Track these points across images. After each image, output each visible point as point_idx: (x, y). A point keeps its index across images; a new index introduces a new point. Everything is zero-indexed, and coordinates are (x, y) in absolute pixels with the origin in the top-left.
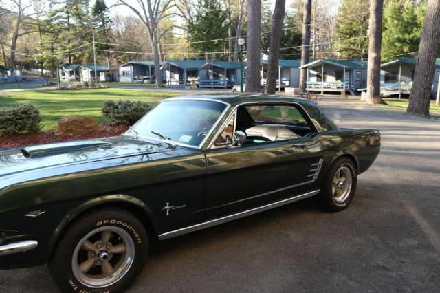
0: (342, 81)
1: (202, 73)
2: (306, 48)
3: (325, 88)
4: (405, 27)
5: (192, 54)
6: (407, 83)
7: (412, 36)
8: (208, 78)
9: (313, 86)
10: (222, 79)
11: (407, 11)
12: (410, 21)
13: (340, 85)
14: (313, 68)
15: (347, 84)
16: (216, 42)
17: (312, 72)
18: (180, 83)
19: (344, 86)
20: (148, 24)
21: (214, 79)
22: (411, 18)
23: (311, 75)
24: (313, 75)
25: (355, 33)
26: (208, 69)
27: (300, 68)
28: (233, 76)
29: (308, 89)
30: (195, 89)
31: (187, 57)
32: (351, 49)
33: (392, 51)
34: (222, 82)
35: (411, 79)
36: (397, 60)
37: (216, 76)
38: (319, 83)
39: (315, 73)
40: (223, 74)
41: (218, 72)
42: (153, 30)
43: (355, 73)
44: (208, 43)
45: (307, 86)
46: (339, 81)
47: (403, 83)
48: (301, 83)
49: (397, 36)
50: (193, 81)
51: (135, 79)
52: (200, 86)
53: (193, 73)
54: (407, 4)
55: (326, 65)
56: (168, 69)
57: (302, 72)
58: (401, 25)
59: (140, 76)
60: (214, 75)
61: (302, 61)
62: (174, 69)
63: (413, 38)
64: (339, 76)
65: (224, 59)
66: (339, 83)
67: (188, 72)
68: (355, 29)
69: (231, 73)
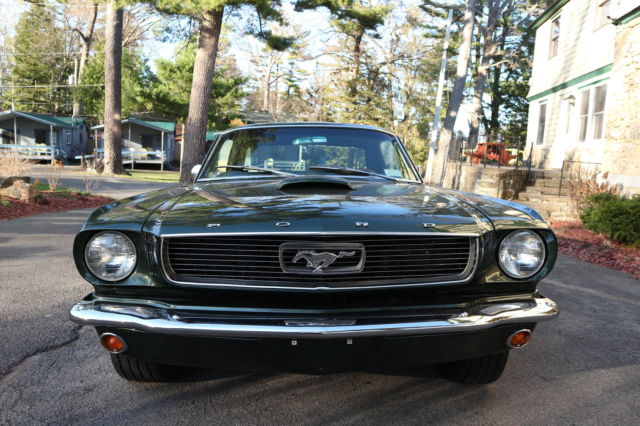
0: (48, 144)
3: (20, 153)
6: (137, 149)
13: (44, 150)
15: (55, 148)
19: (52, 152)
25: (43, 80)
35: (140, 145)
38: (9, 146)
43: (66, 134)
46: (43, 145)
47: (133, 149)
55: (20, 119)
64: (42, 138)
66: (43, 148)
68: (43, 74)
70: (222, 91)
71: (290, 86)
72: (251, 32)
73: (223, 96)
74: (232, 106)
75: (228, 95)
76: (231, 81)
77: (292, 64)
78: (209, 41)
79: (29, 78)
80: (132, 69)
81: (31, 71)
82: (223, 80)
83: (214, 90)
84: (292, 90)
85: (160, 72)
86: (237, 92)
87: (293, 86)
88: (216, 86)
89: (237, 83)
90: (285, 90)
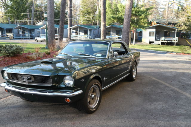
0: (88, 35)
1: (15, 31)
2: (70, 19)
3: (80, 38)
4: (113, 11)
5: (5, 21)
6: (115, 36)
7: (117, 16)
8: (19, 33)
9: (74, 37)
10: (27, 34)
11: (114, 5)
12: (115, 9)
13: (86, 37)
14: (74, 29)
15: (90, 36)
16: (22, 15)
17: (73, 31)
18: (2, 36)
19: (89, 37)
21: (22, 34)
22: (116, 8)
23: (73, 32)
24: (74, 32)
25: (89, 13)
26: (18, 29)
27: (68, 29)
28: (33, 33)
29: (72, 39)
30: (12, 39)
31: (3, 22)
32: (88, 20)
33: (110, 22)
34: (27, 36)
35: (116, 34)
36: (111, 26)
37: (23, 33)
38: (77, 36)
39: (75, 31)
40: (27, 31)
41: (24, 31)
43: (93, 31)
44: (18, 15)
45: (72, 37)
46: (86, 35)
47: (113, 36)
48: (69, 36)
49: (111, 16)
50: (10, 35)
52: (14, 38)
53: (10, 31)
54: (114, 2)
55: (80, 27)
57: (69, 31)
58: (112, 11)
60: (23, 32)
61: (69, 26)
63: (118, 17)
64: (86, 33)
65: (25, 23)
66: (86, 36)
67: (6, 30)
68: (89, 11)
69: (32, 31)
70: (140, 14)
73: (141, 15)
75: (143, 15)
81: (86, 11)
82: (142, 9)
83: (138, 13)
84: (180, 8)
85: (120, 9)
86: (146, 14)
87: (180, 6)
88: (139, 12)
89: (148, 9)
90: (177, 9)
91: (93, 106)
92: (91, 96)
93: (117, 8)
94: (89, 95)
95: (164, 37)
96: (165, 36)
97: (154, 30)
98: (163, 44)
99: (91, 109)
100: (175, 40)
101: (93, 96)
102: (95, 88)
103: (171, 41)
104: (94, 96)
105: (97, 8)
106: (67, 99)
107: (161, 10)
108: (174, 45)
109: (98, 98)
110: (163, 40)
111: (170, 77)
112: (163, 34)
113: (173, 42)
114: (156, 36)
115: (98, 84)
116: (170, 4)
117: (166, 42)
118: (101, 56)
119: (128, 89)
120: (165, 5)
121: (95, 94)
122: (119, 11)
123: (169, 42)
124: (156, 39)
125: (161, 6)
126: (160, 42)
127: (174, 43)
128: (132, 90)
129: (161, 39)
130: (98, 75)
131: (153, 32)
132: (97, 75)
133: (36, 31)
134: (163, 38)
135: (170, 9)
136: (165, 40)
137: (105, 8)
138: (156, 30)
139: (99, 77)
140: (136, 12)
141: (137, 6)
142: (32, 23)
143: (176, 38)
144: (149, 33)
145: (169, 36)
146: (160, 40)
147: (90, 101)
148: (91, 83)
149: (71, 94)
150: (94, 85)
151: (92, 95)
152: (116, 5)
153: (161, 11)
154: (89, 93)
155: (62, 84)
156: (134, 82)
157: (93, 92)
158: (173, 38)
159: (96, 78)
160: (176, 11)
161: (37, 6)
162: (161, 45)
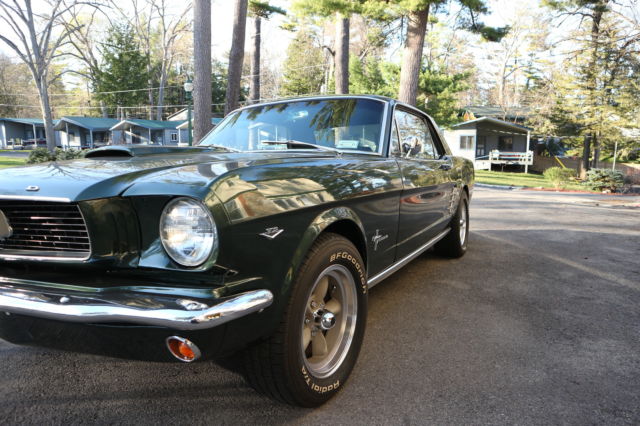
1: (116, 135)
4: (368, 82)
8: (125, 142)
16: (134, 94)
18: (83, 149)
20: (31, 65)
21: (133, 143)
22: (374, 74)
26: (123, 130)
28: (159, 139)
31: (89, 115)
40: (146, 136)
41: (139, 134)
42: (41, 72)
44: (123, 94)
51: (10, 144)
53: (103, 135)
56: (64, 130)
58: (365, 80)
59: (18, 140)
60: (133, 138)
62: (73, 129)
65: (144, 116)
67: (95, 134)
68: (304, 86)
69: (157, 134)
70: (441, 87)
71: (529, 78)
72: (464, 27)
73: (440, 91)
74: (450, 100)
75: (446, 90)
76: (451, 76)
77: (531, 55)
78: (415, 40)
79: (295, 91)
80: (361, 74)
81: (296, 85)
82: (443, 77)
83: (433, 87)
84: (532, 82)
85: (385, 75)
86: (455, 87)
87: (533, 78)
88: (435, 83)
89: (456, 78)
90: (524, 83)
91: (328, 365)
92: (317, 320)
93: (377, 73)
94: (309, 315)
95: (497, 151)
96: (501, 148)
97: (473, 132)
98: (495, 167)
99: (316, 388)
100: (527, 158)
101: (328, 317)
102: (336, 276)
103: (515, 162)
104: (333, 320)
105: (324, 77)
106: (178, 343)
107: (486, 86)
108: (524, 171)
109: (349, 325)
110: (495, 159)
111: (570, 244)
112: (496, 142)
113: (521, 163)
114: (477, 148)
115: (349, 258)
116: (507, 72)
117: (504, 162)
118: (355, 147)
119: (453, 283)
120: (497, 74)
121: (334, 308)
122: (382, 82)
123: (510, 163)
124: (477, 156)
125: (487, 76)
126: (487, 164)
127: (524, 166)
128: (467, 287)
129: (490, 156)
130: (350, 217)
131: (470, 137)
132: (345, 213)
133: (168, 134)
134: (496, 153)
135: (507, 84)
136: (500, 159)
137: (345, 74)
138: (478, 132)
139: (357, 226)
140: (427, 82)
141: (429, 68)
142: (159, 115)
143: (529, 153)
144: (458, 140)
145: (510, 148)
146: (487, 159)
147: (311, 343)
148: (318, 254)
149: (203, 315)
150: (335, 262)
151: (320, 313)
152: (376, 66)
153: (487, 88)
154: (308, 305)
155: (151, 253)
156: (462, 259)
157: (328, 299)
158: (521, 154)
159: (342, 228)
160: (521, 88)
161: (174, 75)
162: (492, 169)
